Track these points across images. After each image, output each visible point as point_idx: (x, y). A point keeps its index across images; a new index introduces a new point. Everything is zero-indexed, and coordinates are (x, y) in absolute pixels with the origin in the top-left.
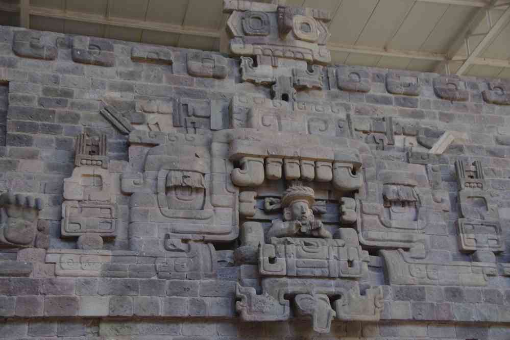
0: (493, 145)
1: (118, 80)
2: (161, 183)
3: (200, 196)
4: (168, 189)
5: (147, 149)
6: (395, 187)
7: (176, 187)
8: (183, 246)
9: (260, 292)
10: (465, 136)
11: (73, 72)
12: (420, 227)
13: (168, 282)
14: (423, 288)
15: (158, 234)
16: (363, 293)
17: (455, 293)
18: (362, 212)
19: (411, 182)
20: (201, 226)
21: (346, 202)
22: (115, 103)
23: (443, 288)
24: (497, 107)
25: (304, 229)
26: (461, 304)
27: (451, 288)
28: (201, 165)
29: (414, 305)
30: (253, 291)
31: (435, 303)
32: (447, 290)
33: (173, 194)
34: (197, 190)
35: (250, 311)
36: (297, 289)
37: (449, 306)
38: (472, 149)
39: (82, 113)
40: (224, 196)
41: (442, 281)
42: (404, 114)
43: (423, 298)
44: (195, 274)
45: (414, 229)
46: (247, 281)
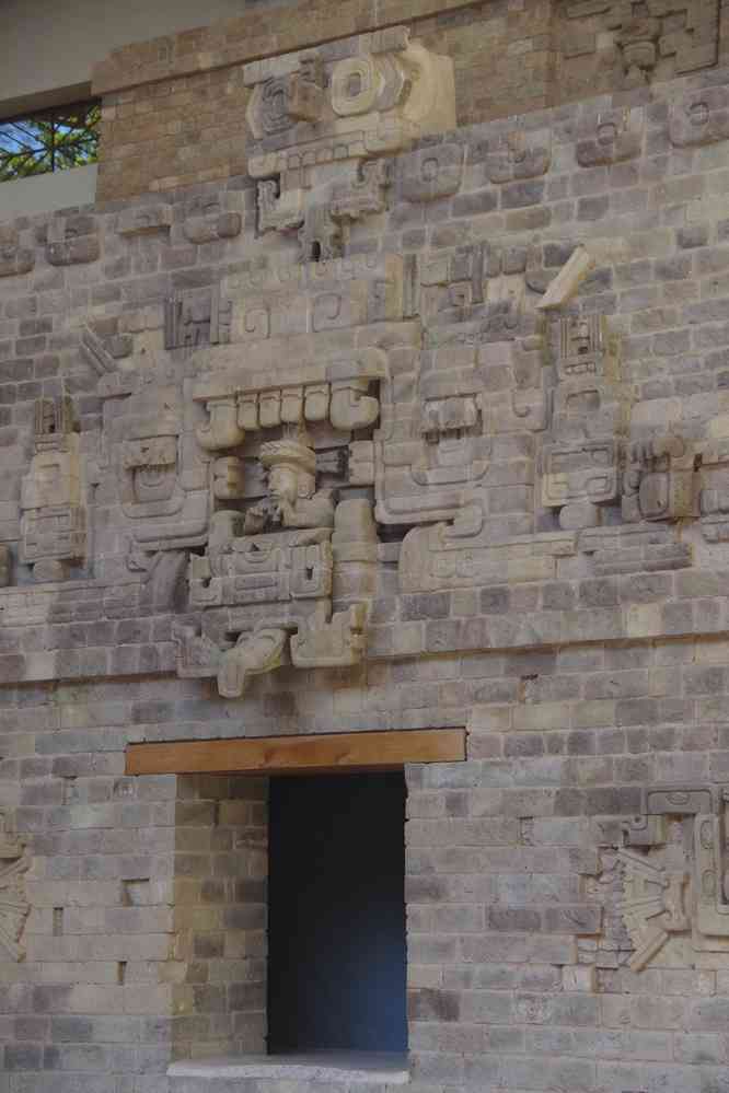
0: (672, 252)
1: (103, 282)
3: (171, 476)
4: (131, 472)
5: (121, 403)
7: (138, 468)
8: (145, 563)
10: (620, 244)
11: (54, 283)
12: (474, 477)
13: (117, 622)
14: (449, 594)
15: (119, 548)
17: (496, 598)
18: (384, 464)
19: (469, 387)
20: (170, 526)
21: (355, 451)
22: (98, 326)
23: (479, 589)
24: (698, 153)
26: (503, 617)
27: (492, 589)
28: (172, 421)
29: (429, 627)
30: (191, 632)
31: (463, 620)
32: (485, 593)
33: (139, 479)
35: (185, 665)
36: (240, 624)
37: (483, 622)
38: (627, 274)
39: (61, 354)
40: (197, 471)
41: (478, 579)
42: (515, 224)
43: (444, 613)
44: (146, 607)
45: (465, 481)
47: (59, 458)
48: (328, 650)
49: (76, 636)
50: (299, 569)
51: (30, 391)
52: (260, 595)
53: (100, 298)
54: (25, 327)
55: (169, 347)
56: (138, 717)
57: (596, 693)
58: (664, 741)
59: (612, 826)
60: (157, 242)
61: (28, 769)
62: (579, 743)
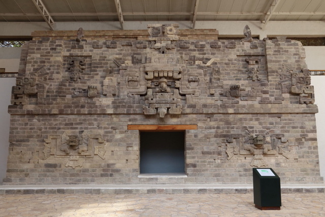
0: (227, 61)
1: (118, 52)
2: (127, 80)
3: (137, 83)
4: (128, 81)
5: (124, 71)
6: (192, 77)
7: (130, 81)
8: (132, 96)
9: (149, 107)
10: (218, 59)
11: (107, 51)
12: (198, 88)
13: (127, 105)
14: (196, 105)
15: (126, 93)
16: (176, 107)
17: (205, 106)
18: (181, 85)
19: (197, 75)
20: (137, 90)
21: (177, 82)
22: (117, 58)
24: (230, 49)
25: (163, 90)
26: (206, 109)
28: (137, 74)
29: (192, 109)
30: (147, 107)
31: (199, 109)
32: (203, 105)
33: (130, 83)
34: (136, 81)
35: (146, 112)
36: (158, 106)
37: (202, 109)
38: (220, 63)
39: (109, 62)
40: (143, 82)
41: (201, 103)
42: (200, 54)
43: (195, 107)
44: (134, 103)
45: (196, 88)
46: (147, 104)
47: (112, 78)
48: (177, 111)
49: (118, 107)
50: (172, 99)
51: (102, 67)
52: (164, 102)
53: (117, 54)
54: (100, 57)
55: (133, 63)
56: (130, 120)
57: (221, 120)
58: (233, 128)
59: (224, 140)
60: (129, 47)
61: (105, 128)
62: (218, 128)
